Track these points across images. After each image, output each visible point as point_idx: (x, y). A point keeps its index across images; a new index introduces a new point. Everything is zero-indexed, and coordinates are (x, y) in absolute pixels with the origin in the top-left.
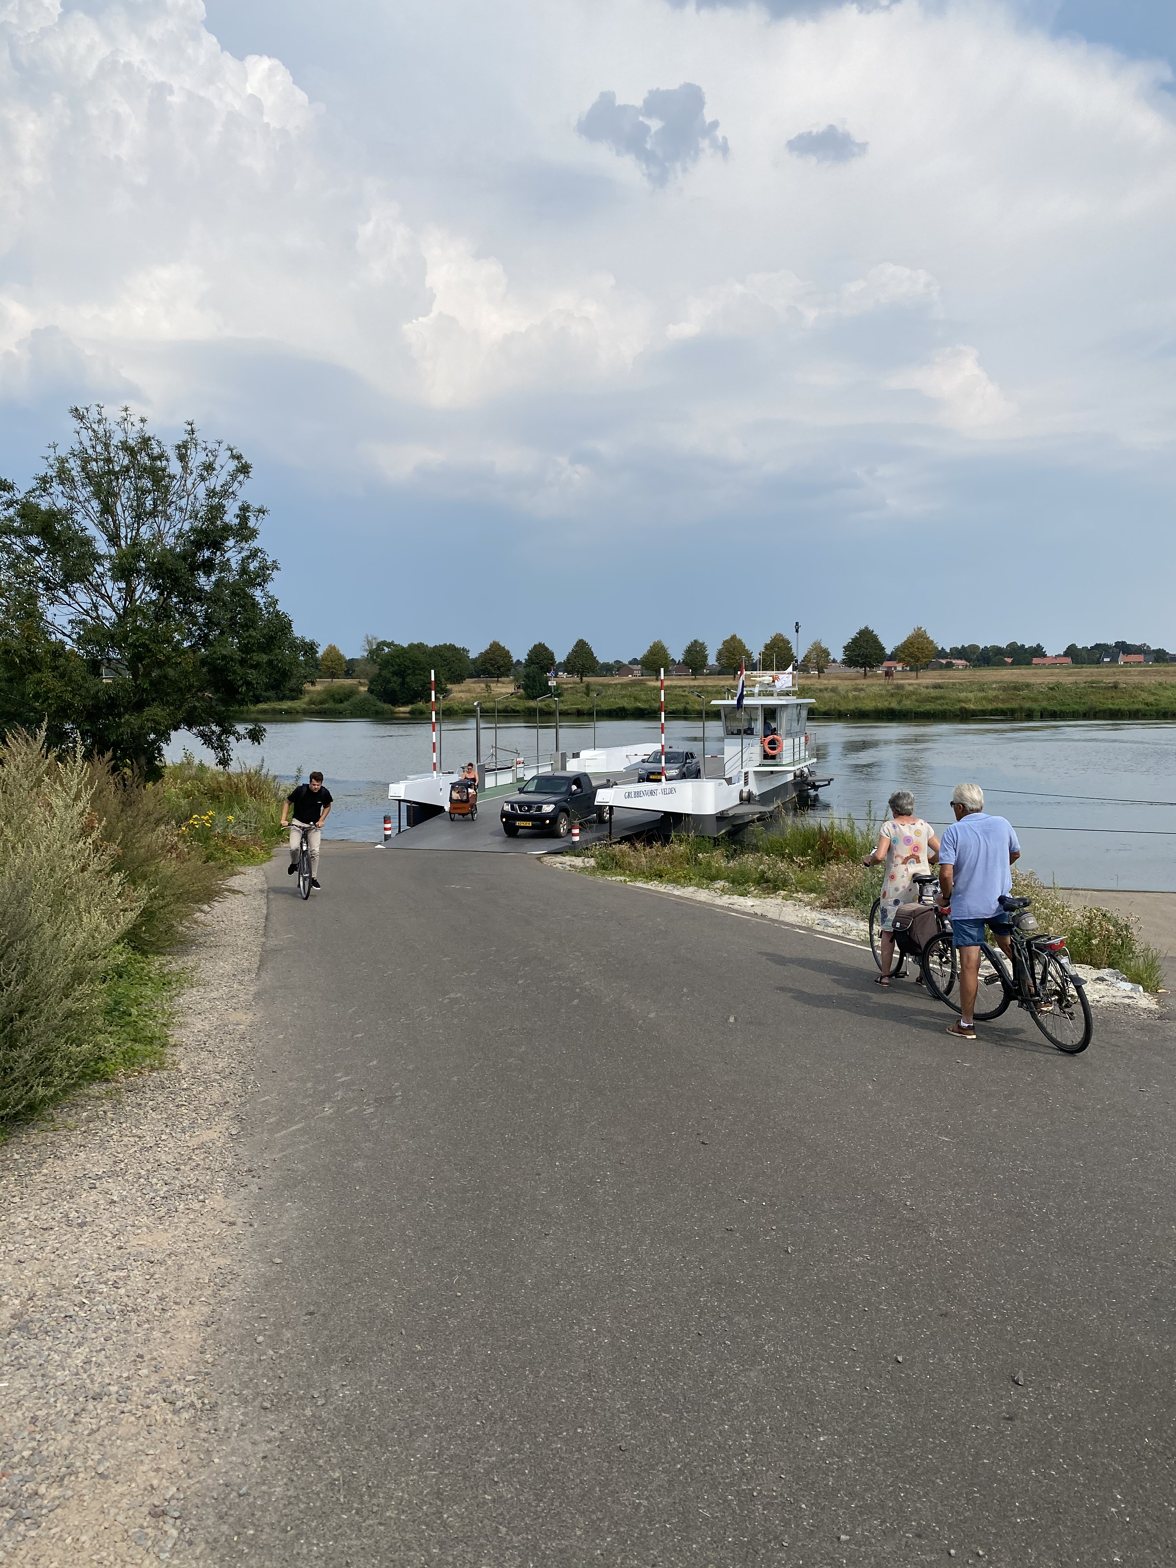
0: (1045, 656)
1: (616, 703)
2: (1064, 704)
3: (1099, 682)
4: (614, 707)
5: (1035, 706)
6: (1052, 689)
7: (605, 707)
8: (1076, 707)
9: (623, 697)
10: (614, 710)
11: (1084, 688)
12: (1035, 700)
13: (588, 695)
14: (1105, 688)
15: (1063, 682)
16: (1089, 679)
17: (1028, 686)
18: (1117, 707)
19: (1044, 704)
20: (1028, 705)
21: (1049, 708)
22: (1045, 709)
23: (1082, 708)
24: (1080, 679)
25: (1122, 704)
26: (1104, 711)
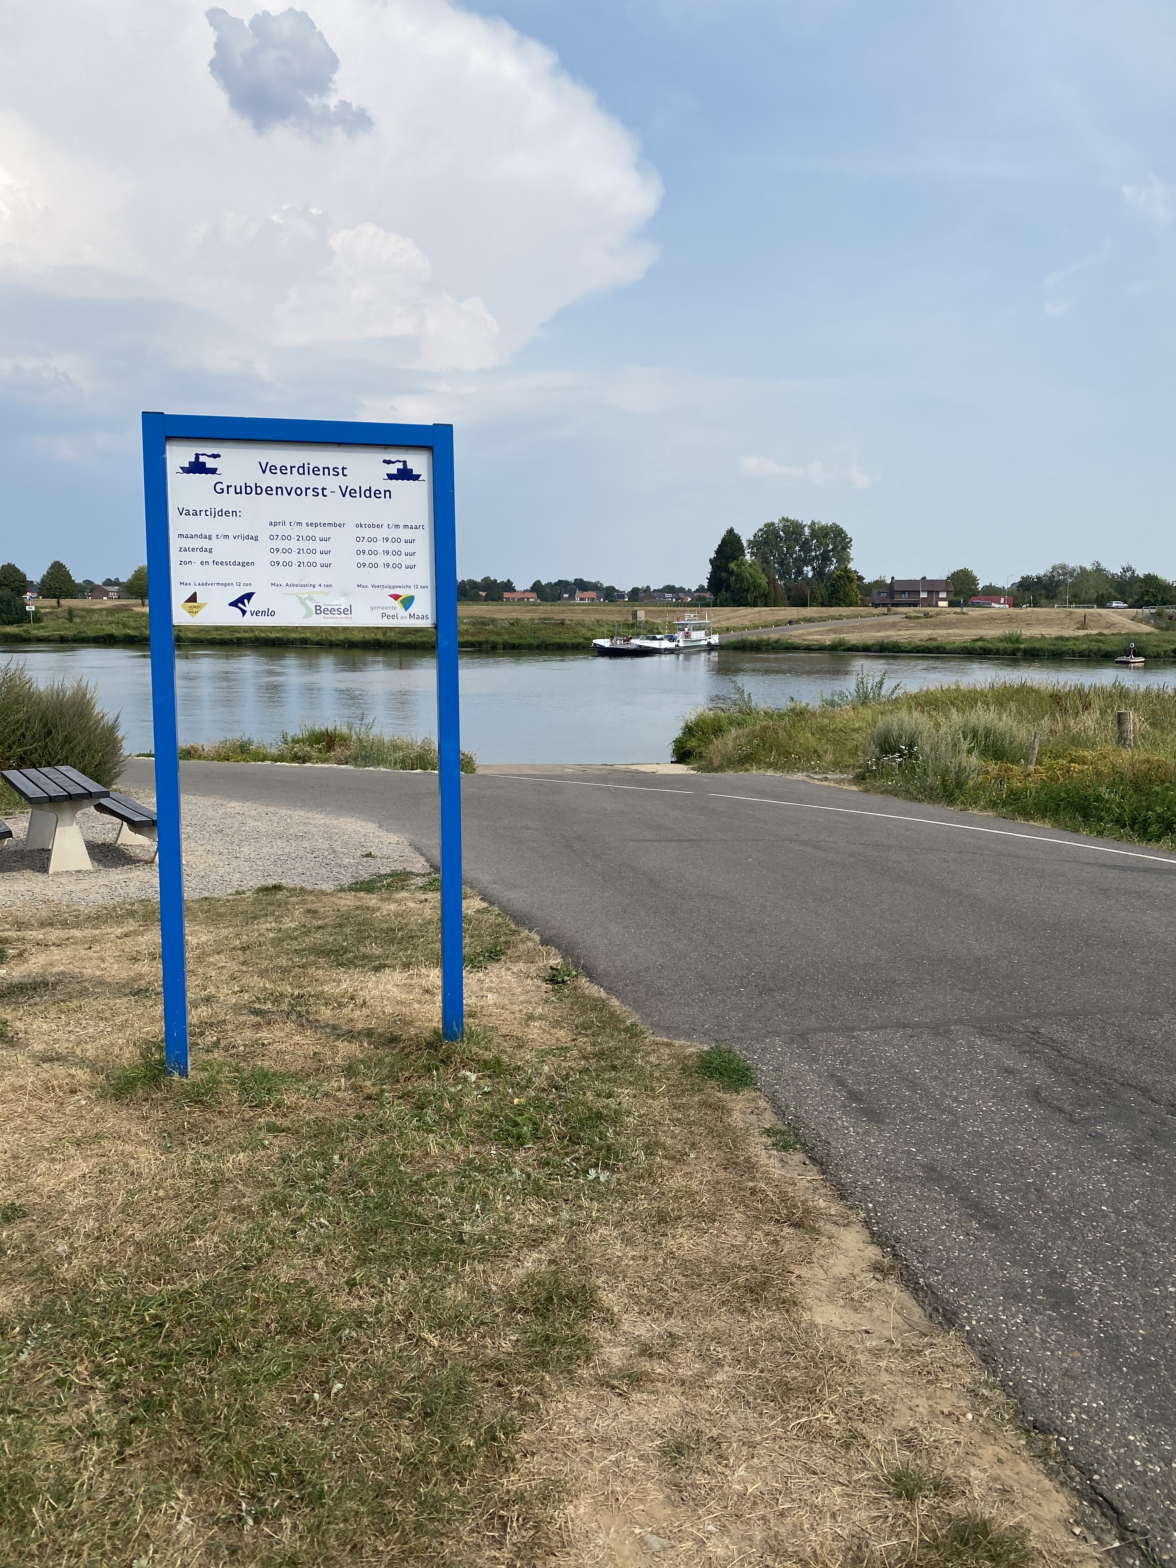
0: (514, 591)
1: (104, 630)
2: (521, 638)
3: (550, 619)
4: (101, 634)
5: (498, 639)
6: (512, 624)
7: (91, 633)
8: (532, 641)
9: (111, 623)
10: (102, 637)
11: (538, 624)
12: (498, 634)
13: (71, 621)
14: (555, 624)
15: (523, 618)
16: (544, 616)
17: (493, 621)
18: (562, 641)
19: (506, 637)
20: (492, 638)
21: (510, 641)
22: (506, 642)
23: (536, 642)
24: (536, 616)
25: (566, 638)
26: (553, 644)
